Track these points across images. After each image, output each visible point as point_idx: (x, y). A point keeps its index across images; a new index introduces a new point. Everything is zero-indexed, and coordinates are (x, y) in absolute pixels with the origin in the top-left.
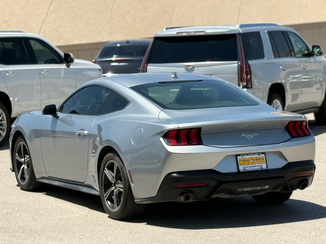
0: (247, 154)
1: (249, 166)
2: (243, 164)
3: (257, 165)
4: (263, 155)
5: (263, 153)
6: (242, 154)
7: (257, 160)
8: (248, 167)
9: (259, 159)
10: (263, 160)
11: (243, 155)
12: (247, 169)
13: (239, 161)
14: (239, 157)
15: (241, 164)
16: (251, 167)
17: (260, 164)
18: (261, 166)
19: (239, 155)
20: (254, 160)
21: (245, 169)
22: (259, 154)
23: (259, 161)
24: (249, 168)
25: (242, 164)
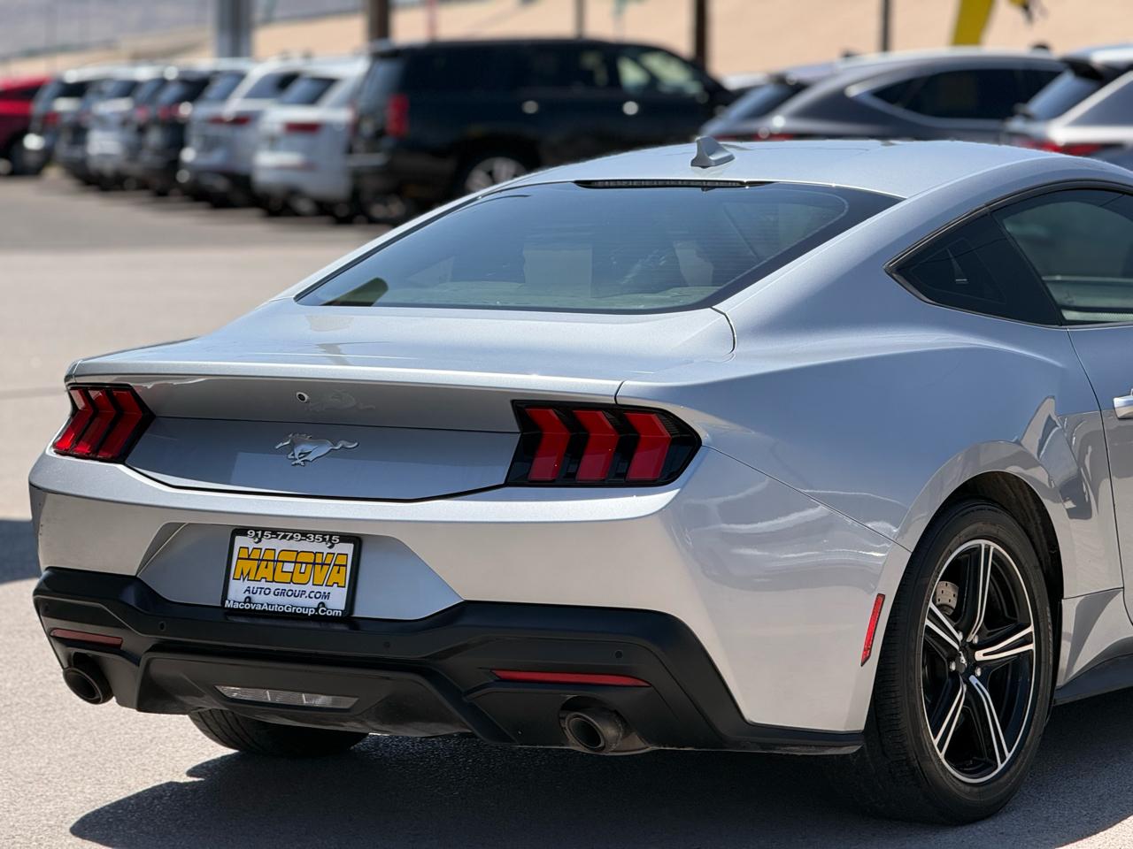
0: (275, 532)
1: (274, 586)
2: (252, 577)
3: (309, 588)
4: (348, 548)
5: (345, 538)
6: (256, 529)
7: (314, 564)
8: (266, 592)
9: (323, 564)
10: (343, 569)
11: (260, 532)
12: (258, 598)
13: (239, 558)
14: (240, 541)
15: (242, 573)
16: (283, 593)
17: (323, 589)
18: (327, 596)
19: (242, 531)
20: (302, 563)
21: (249, 600)
22: (327, 537)
23: (320, 573)
24: (271, 598)
25: (245, 575)
